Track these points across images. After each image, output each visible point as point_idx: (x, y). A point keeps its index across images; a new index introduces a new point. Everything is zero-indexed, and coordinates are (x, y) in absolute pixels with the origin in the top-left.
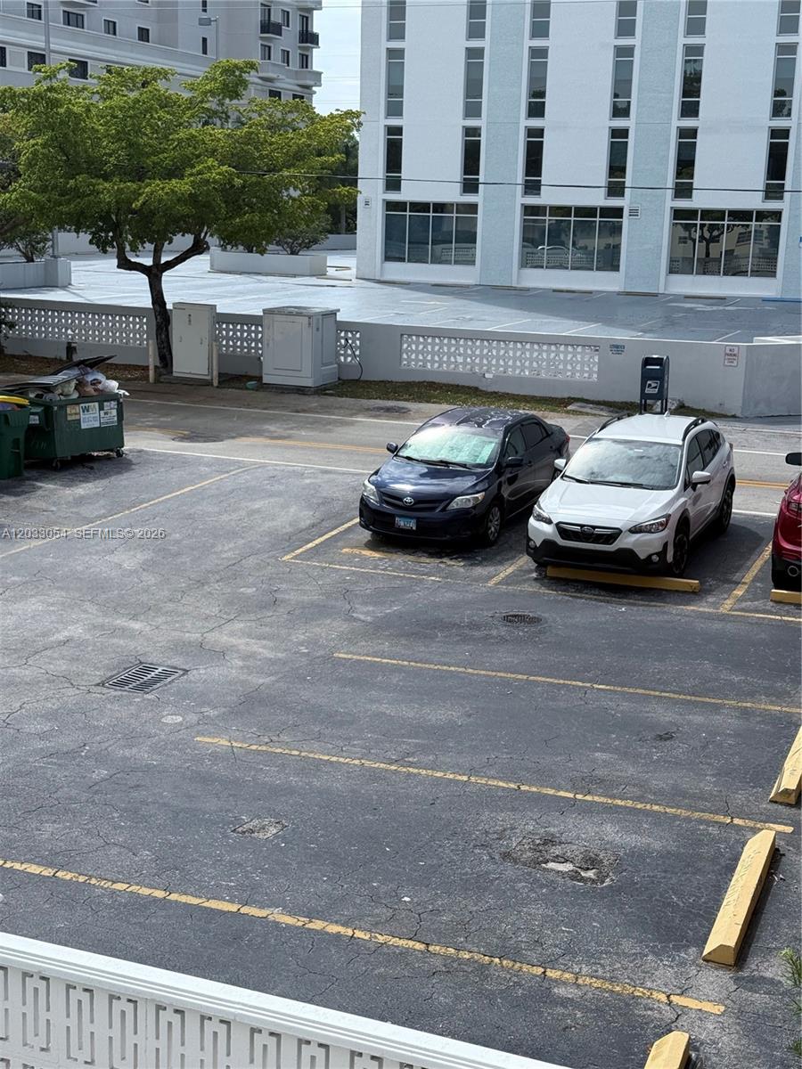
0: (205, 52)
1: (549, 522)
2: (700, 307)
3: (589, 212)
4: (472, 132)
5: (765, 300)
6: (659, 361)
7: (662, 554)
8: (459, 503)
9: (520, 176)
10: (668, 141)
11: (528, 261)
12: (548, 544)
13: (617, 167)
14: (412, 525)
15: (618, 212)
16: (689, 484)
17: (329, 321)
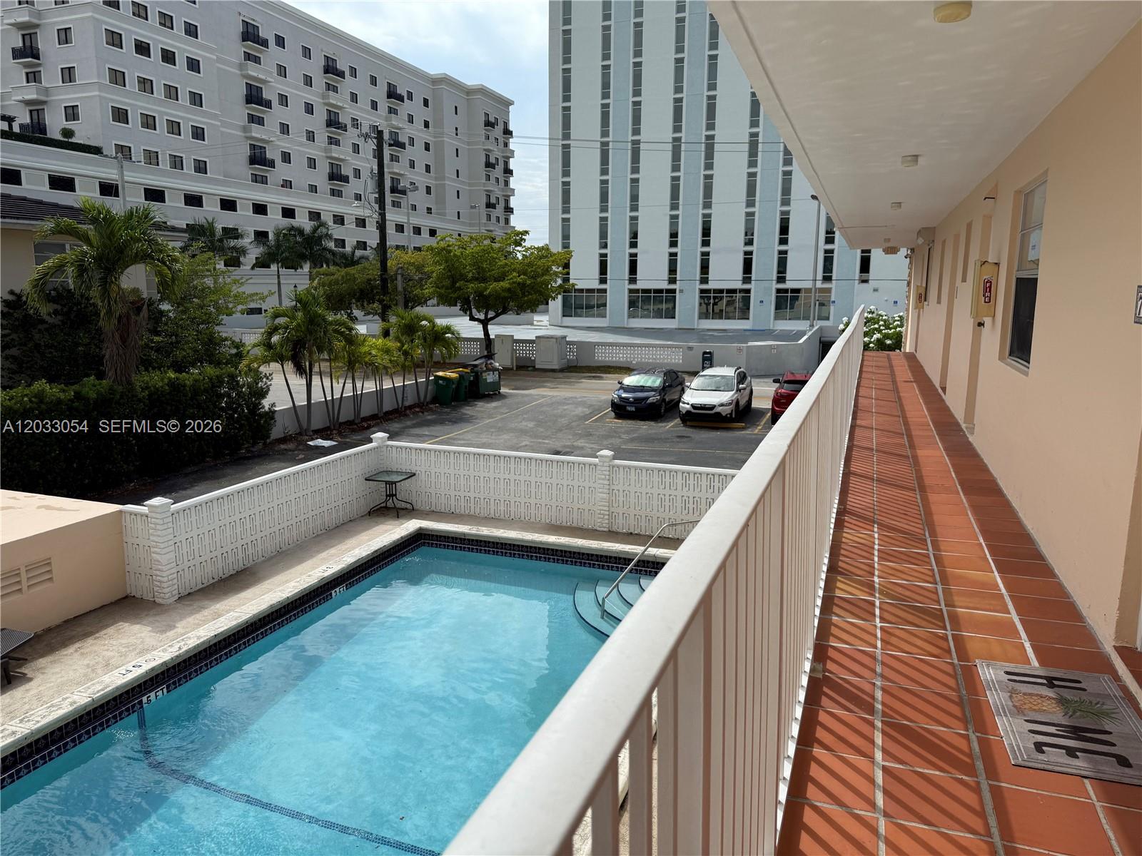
0: (459, 218)
1: (688, 404)
2: (716, 334)
3: (660, 291)
4: (604, 256)
5: (745, 330)
6: (710, 353)
7: (731, 414)
8: (650, 400)
9: (627, 276)
10: (696, 258)
11: (631, 316)
12: (688, 412)
13: (673, 270)
14: (633, 409)
15: (674, 291)
16: (739, 390)
17: (563, 340)
